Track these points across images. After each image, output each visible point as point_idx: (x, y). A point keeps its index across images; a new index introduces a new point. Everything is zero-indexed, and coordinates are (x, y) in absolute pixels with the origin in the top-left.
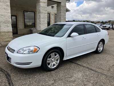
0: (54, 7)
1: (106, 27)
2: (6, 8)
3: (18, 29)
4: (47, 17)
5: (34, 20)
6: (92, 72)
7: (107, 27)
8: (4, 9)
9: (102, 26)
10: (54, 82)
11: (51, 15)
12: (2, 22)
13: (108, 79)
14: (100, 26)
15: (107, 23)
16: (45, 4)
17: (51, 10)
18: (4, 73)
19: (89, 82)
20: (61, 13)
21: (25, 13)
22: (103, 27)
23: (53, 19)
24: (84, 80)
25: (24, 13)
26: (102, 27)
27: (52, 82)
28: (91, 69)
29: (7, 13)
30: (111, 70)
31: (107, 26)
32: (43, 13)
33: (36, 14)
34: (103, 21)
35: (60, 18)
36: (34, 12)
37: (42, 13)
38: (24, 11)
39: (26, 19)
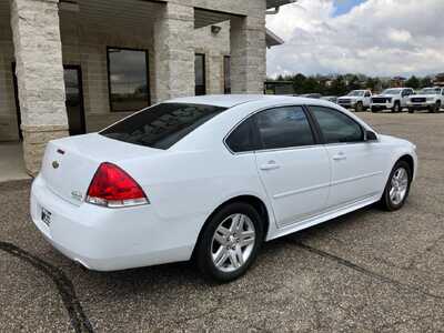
0: (220, 28)
1: (424, 100)
2: (46, 43)
3: (87, 114)
4: (193, 70)
5: (145, 78)
6: (350, 271)
7: (428, 102)
8: (39, 46)
9: (411, 97)
10: (216, 303)
11: (210, 59)
12: (32, 95)
13: (402, 297)
14: (403, 95)
15: (431, 85)
16: (187, 24)
17: (210, 43)
18: (51, 275)
19: (337, 305)
20: (244, 54)
21: (111, 54)
22: (413, 100)
23: (218, 75)
24: (320, 297)
25: (108, 52)
26: (409, 103)
27: (211, 305)
28: (347, 263)
29: (49, 61)
30: (419, 266)
31: (430, 96)
32: (180, 57)
33: (153, 56)
34: (417, 76)
35: (244, 73)
36: (147, 51)
37: (176, 57)
38: (108, 48)
39: (116, 73)
